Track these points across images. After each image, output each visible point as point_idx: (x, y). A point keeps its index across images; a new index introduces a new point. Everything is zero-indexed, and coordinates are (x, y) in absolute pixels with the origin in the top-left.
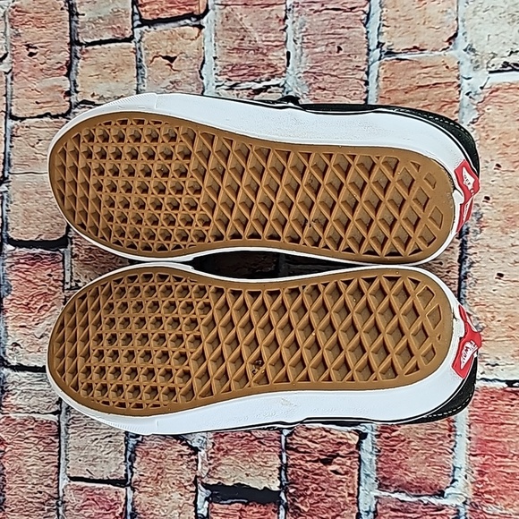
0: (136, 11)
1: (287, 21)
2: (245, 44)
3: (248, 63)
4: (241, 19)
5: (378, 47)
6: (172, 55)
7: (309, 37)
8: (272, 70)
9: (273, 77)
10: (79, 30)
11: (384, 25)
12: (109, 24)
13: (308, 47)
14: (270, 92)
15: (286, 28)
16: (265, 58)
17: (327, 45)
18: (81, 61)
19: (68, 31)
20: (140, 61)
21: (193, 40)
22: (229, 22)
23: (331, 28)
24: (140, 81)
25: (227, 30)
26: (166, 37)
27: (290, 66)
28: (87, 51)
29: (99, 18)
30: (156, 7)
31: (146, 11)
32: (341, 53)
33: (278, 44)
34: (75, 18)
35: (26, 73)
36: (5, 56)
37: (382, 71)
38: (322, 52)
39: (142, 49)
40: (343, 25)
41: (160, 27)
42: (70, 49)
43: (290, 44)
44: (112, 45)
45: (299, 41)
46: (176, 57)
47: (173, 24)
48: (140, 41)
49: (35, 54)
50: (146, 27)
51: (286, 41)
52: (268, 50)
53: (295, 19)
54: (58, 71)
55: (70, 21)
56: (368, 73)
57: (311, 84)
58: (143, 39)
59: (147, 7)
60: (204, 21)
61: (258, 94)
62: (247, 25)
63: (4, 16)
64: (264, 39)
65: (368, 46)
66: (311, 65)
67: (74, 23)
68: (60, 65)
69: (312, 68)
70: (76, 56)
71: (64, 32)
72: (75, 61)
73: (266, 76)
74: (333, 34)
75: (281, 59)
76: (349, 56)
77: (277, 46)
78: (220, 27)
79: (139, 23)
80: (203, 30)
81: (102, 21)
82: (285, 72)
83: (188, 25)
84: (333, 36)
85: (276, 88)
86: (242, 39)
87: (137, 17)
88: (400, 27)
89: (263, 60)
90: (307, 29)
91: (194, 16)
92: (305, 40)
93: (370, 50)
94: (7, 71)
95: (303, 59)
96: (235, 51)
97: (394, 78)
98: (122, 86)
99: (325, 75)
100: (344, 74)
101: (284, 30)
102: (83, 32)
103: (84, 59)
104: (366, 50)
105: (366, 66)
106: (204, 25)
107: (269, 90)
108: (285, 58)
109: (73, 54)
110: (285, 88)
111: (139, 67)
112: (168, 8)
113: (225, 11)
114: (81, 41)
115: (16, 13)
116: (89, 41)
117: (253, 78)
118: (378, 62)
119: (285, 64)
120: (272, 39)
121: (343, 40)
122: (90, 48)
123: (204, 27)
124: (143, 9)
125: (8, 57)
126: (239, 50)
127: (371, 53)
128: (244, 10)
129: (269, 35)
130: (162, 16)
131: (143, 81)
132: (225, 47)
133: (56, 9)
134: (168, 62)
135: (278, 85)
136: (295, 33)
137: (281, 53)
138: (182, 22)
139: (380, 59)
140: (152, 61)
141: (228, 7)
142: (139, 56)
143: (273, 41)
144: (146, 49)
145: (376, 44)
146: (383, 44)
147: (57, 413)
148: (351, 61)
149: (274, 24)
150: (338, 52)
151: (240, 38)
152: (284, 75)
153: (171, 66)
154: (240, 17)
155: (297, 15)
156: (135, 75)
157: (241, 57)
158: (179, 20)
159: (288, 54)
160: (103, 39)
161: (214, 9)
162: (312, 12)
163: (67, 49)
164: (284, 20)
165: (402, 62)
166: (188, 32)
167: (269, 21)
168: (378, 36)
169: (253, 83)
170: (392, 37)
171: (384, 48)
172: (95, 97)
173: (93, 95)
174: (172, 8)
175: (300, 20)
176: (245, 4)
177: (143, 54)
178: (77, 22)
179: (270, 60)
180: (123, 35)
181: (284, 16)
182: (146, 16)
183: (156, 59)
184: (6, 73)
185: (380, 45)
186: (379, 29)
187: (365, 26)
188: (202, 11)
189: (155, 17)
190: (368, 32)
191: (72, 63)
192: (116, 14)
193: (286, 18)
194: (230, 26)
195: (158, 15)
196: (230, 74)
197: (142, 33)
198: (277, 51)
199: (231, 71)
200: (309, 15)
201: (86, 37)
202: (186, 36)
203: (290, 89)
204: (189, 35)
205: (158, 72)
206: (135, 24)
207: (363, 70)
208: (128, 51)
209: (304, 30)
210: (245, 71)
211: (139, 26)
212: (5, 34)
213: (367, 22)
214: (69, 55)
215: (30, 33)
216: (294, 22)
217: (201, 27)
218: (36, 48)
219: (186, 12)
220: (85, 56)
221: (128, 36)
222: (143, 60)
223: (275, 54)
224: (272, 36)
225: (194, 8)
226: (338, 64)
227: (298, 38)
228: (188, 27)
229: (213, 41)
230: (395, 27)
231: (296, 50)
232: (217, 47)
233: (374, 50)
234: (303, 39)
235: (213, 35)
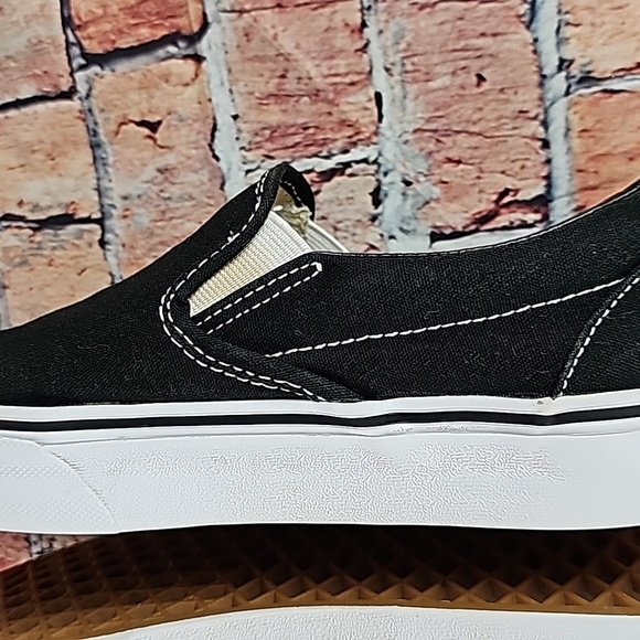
0: (72, 39)
1: (366, 30)
2: (291, 85)
3: (300, 121)
4: (275, 37)
5: (560, 69)
6: (153, 119)
7: (415, 59)
8: (350, 132)
9: (354, 144)
11: (568, 24)
12: (27, 67)
13: (415, 81)
14: (351, 175)
15: (366, 45)
16: (334, 110)
17: (454, 73)
20: (95, 133)
21: (187, 85)
22: (253, 44)
23: (459, 38)
24: (102, 172)
25: (250, 59)
26: (135, 84)
27: (384, 120)
30: (107, 27)
31: (90, 38)
32: (485, 86)
33: (355, 78)
37: (574, 119)
38: (446, 88)
39: (96, 112)
40: (481, 29)
41: (123, 66)
43: (380, 78)
44: (40, 107)
45: (396, 70)
46: (159, 123)
47: (145, 59)
48: (88, 96)
50: (96, 69)
51: (370, 72)
52: (337, 93)
53: (382, 26)
56: (545, 124)
57: (430, 153)
58: (94, 92)
59: (91, 30)
60: (202, 47)
61: (329, 180)
62: (287, 45)
64: (326, 72)
65: (540, 68)
66: (427, 115)
69: (428, 121)
73: (340, 144)
74: (462, 50)
75: (366, 109)
76: (502, 90)
77: (352, 84)
78: (235, 56)
79: (83, 62)
80: (204, 64)
81: (13, 64)
82: (376, 133)
83: (172, 56)
84: (466, 54)
85: (362, 165)
86: (283, 76)
87: (75, 51)
88: (603, 23)
89: (330, 114)
90: (409, 45)
91: (183, 38)
92: (409, 67)
93: (544, 77)
95: (410, 105)
96: (272, 100)
97: (601, 130)
98: (69, 183)
99: (458, 132)
100: (497, 128)
101: (364, 49)
104: (536, 78)
105: (541, 110)
106: (204, 55)
107: (348, 171)
108: (373, 105)
110: (379, 165)
111: (95, 146)
112: (130, 27)
113: (241, 23)
117: (313, 150)
118: (565, 100)
119: (376, 118)
120: (342, 70)
121: (486, 61)
123: (204, 58)
124: (85, 34)
126: (278, 97)
127: (548, 83)
128: (277, 17)
129: (334, 62)
130: (123, 44)
131: (107, 172)
132: (251, 93)
134: (146, 131)
135: (365, 161)
136: (386, 54)
137: (363, 97)
138: (161, 53)
139: (567, 93)
140: (117, 133)
141: (245, 15)
142: (91, 125)
143: (347, 74)
144: (102, 111)
145: (557, 63)
146: (571, 62)
148: (507, 101)
149: (343, 40)
150: (478, 85)
151: (278, 74)
152: (375, 139)
153: (155, 140)
154: (272, 32)
155: (383, 17)
156: (91, 160)
157: (285, 111)
158: (157, 49)
159: (378, 97)
160: (22, 97)
161: (219, 21)
162: (415, 8)
164: (361, 31)
165: (616, 96)
166: (175, 70)
167: (330, 34)
168: (558, 45)
169: (315, 160)
170: (590, 46)
171: (575, 71)
172: (26, 208)
173: (21, 203)
174: (137, 26)
175: (393, 27)
176: (279, 6)
177: (99, 121)
179: (344, 112)
180: (55, 86)
181: (360, 21)
182: (94, 47)
183: (124, 127)
185: (564, 64)
186: (558, 31)
187: (528, 27)
188: (196, 28)
189: (110, 48)
190: (536, 40)
192: (37, 48)
193: (364, 25)
194: (252, 49)
195: (114, 42)
196: (269, 146)
197: (89, 81)
198: (354, 93)
199: (270, 139)
200: (410, 15)
202: (174, 79)
203: (390, 167)
204: (179, 75)
205: (129, 153)
206: (75, 65)
207: (535, 118)
208: (68, 116)
209: (403, 46)
210: (297, 139)
211: (82, 67)
213: (531, 21)
216: (381, 32)
217: (198, 59)
219: (165, 32)
221: (65, 89)
222: (101, 131)
223: (351, 99)
224: (341, 64)
225: (181, 22)
226: (481, 109)
227: (393, 64)
228: (173, 61)
229: (227, 84)
230: (593, 25)
231: (392, 88)
232: (236, 96)
233: (552, 76)
234: (403, 65)
235: (225, 72)
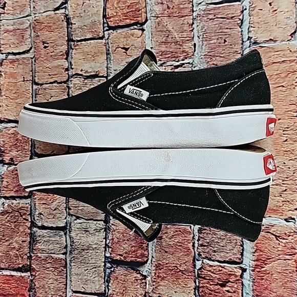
0: (105, 21)
1: (194, 25)
2: (169, 40)
3: (171, 50)
4: (167, 25)
5: (248, 40)
6: (127, 47)
7: (207, 34)
8: (186, 54)
9: (186, 58)
10: (72, 33)
11: (251, 27)
12: (90, 29)
13: (206, 41)
14: (184, 67)
15: (193, 29)
16: (181, 47)
17: (218, 39)
18: (74, 50)
19: (66, 33)
20: (109, 50)
21: (138, 37)
22: (160, 27)
23: (220, 29)
24: (109, 62)
25: (158, 31)
26: (123, 36)
27: (196, 51)
28: (78, 45)
29: (84, 25)
30: (117, 19)
31: (111, 21)
32: (226, 43)
33: (189, 39)
34: (70, 26)
35: (43, 58)
36: (31, 48)
38: (215, 43)
39: (110, 44)
40: (227, 27)
41: (119, 31)
42: (68, 44)
43: (196, 38)
44: (92, 41)
45: (201, 37)
46: (129, 48)
47: (127, 29)
48: (108, 39)
49: (48, 47)
50: (112, 31)
51: (193, 37)
52: (183, 42)
53: (198, 24)
54: (61, 57)
55: (68, 28)
57: (208, 62)
58: (110, 38)
59: (112, 19)
60: (145, 27)
61: (177, 68)
62: (170, 28)
63: (30, 26)
64: (180, 36)
65: (243, 39)
66: (208, 51)
67: (70, 29)
68: (62, 53)
69: (209, 52)
70: (71, 48)
71: (64, 34)
72: (71, 51)
73: (182, 58)
74: (221, 32)
75: (191, 48)
76: (231, 45)
77: (188, 40)
78: (154, 30)
79: (108, 28)
80: (144, 32)
81: (85, 28)
82: (193, 55)
85: (188, 65)
86: (167, 37)
87: (106, 25)
88: (261, 27)
89: (180, 49)
90: (205, 30)
91: (139, 24)
92: (205, 36)
93: (243, 42)
94: (32, 57)
95: (204, 47)
96: (163, 44)
98: (98, 65)
99: (217, 56)
100: (228, 56)
101: (192, 31)
102: (75, 34)
103: (76, 49)
104: (241, 42)
105: (242, 51)
106: (145, 29)
107: (183, 66)
108: (193, 47)
109: (69, 47)
110: (193, 65)
111: (108, 54)
112: (124, 19)
113: (157, 20)
114: (74, 39)
115: (36, 24)
116: (79, 39)
117: (174, 59)
118: (249, 49)
119: (193, 51)
120: (185, 36)
121: (228, 36)
122: (79, 43)
123: (145, 30)
124: (109, 20)
125: (33, 49)
126: (165, 43)
127: (244, 43)
128: (168, 19)
129: (183, 34)
130: (120, 24)
131: (110, 62)
132: (157, 41)
133: (59, 21)
134: (124, 51)
135: (189, 63)
136: (198, 32)
137: (190, 44)
138: (132, 28)
139: (250, 47)
140: (115, 50)
141: (159, 18)
142: (107, 48)
143: (186, 37)
144: (111, 43)
145: (247, 38)
146: (252, 38)
147: (65, 254)
148: (232, 48)
149: (186, 27)
150: (224, 43)
152: (192, 57)
153: (126, 53)
154: (166, 23)
155: (199, 22)
156: (106, 58)
157: (167, 47)
158: (131, 26)
159: (195, 44)
160: (87, 38)
161: (151, 19)
162: (208, 20)
163: (66, 43)
164: (192, 25)
165: (263, 48)
166: (135, 33)
167: (183, 25)
168: (248, 33)
169: (174, 62)
170: (257, 33)
171: (252, 40)
172: (83, 72)
173: (82, 70)
174: (126, 19)
175: (201, 25)
176: (169, 16)
177: (110, 46)
178: (71, 28)
179: (184, 48)
180: (98, 35)
182: (111, 24)
183: (117, 49)
184: (31, 58)
185: (249, 38)
186: (248, 29)
187: (240, 27)
188: (144, 21)
189: (117, 25)
190: (242, 31)
191: (69, 52)
192: (94, 23)
193: (193, 23)
194: (160, 29)
195: (118, 23)
196: (161, 57)
197: (109, 34)
198: (188, 43)
199: (161, 55)
200: (207, 22)
201: (77, 37)
202: (135, 36)
203: (196, 65)
204: (136, 34)
205: (118, 57)
206: (105, 29)
207: (240, 53)
208: (101, 44)
209: (204, 30)
210: (169, 55)
211: (107, 30)
212: (30, 35)
213: (241, 25)
214: (67, 47)
215: (45, 35)
216: (198, 26)
217: (143, 30)
218: (48, 43)
219: (134, 22)
220: (76, 48)
221: (101, 36)
222: (110, 49)
223: (187, 45)
224: (185, 34)
225: (139, 19)
226: (224, 50)
227: (200, 35)
228: (135, 30)
229: (150, 38)
230: (258, 27)
231: (199, 42)
232: (153, 41)
233: (246, 41)
234: (203, 36)
235: (150, 34)
